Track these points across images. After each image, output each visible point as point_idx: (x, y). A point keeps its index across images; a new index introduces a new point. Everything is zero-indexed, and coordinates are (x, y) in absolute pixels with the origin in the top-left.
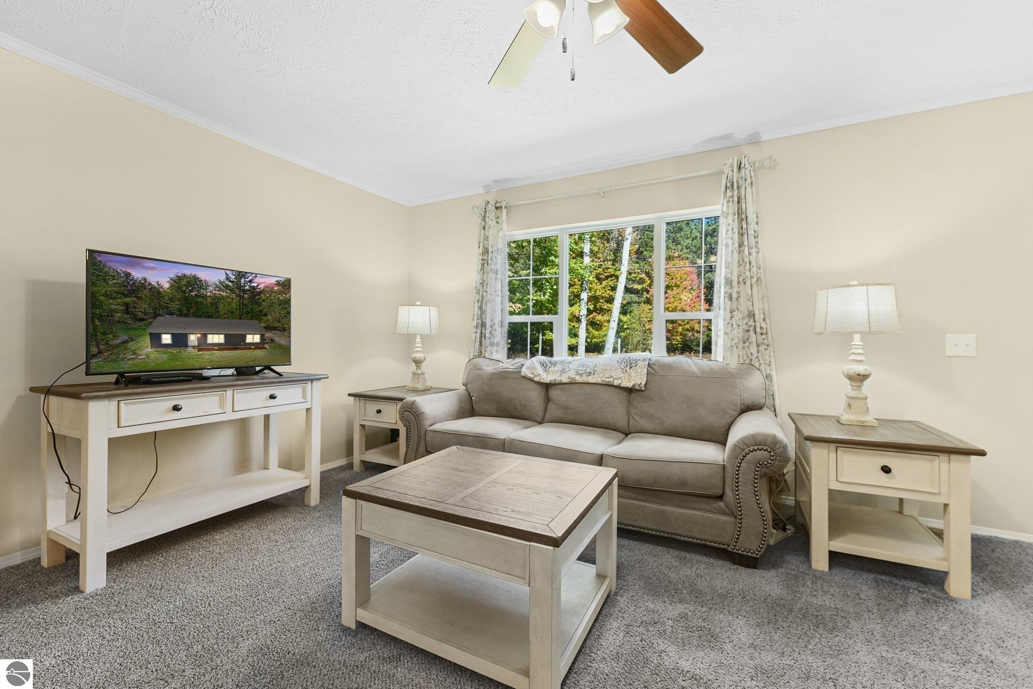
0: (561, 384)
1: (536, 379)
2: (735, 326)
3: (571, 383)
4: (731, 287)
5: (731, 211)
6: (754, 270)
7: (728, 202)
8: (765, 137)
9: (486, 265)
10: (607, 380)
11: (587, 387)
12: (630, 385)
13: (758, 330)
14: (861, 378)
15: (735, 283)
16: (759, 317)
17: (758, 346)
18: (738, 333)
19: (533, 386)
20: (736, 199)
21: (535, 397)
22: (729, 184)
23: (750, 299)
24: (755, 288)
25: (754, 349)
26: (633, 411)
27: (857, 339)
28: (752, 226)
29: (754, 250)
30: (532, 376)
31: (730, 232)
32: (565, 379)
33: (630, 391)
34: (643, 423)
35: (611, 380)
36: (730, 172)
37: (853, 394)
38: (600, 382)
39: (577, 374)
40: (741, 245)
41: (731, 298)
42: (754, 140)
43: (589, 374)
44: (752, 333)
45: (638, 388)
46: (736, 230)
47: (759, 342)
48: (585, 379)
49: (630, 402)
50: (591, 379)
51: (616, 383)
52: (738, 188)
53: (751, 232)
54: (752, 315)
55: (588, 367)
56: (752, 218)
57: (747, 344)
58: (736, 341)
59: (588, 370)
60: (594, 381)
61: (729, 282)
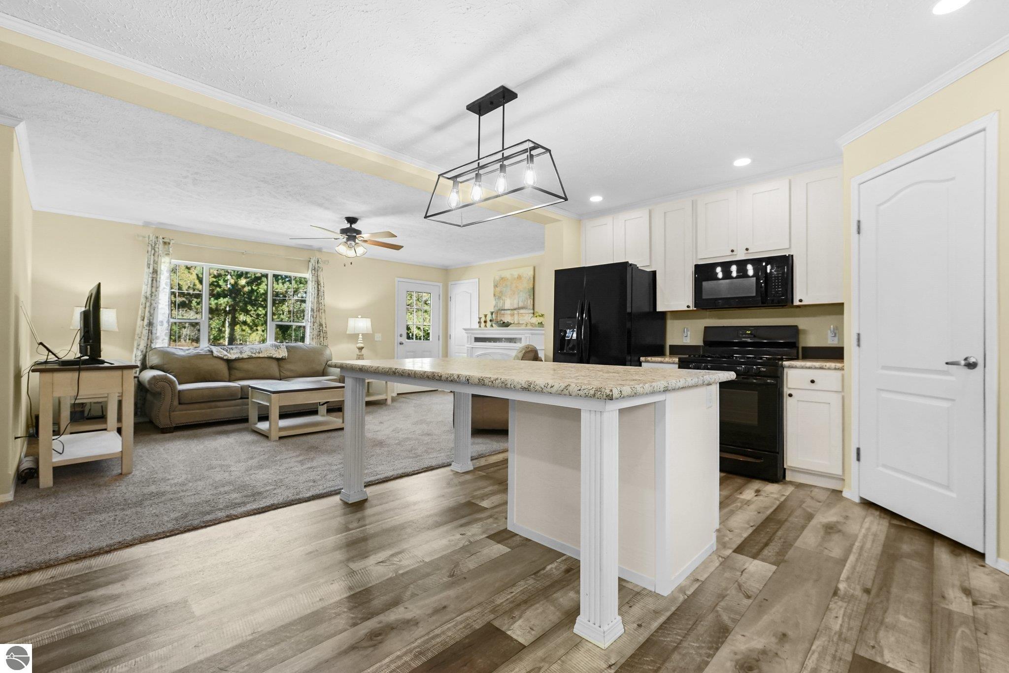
0: (243, 359)
1: (225, 358)
2: (315, 329)
3: (249, 358)
4: (314, 312)
5: (314, 280)
6: (323, 306)
7: (313, 275)
8: (324, 250)
9: (154, 281)
10: (269, 355)
11: (259, 359)
12: (280, 357)
13: (324, 331)
14: (361, 349)
15: (315, 311)
16: (324, 326)
17: (324, 338)
18: (315, 332)
19: (222, 362)
20: (316, 275)
21: (223, 367)
22: (313, 268)
23: (320, 318)
24: (323, 314)
25: (322, 339)
26: (281, 369)
27: (360, 336)
28: (322, 288)
29: (323, 298)
30: (222, 356)
31: (313, 289)
32: (245, 356)
33: (278, 360)
34: (289, 374)
35: (271, 355)
36: (314, 263)
37: (360, 354)
38: (266, 356)
39: (252, 353)
40: (318, 294)
41: (313, 317)
42: (320, 250)
43: (259, 353)
44: (322, 332)
45: (284, 358)
46: (316, 288)
47: (324, 336)
48: (257, 355)
49: (279, 366)
50: (261, 355)
51: (274, 356)
52: (317, 270)
53: (322, 291)
54: (321, 325)
55: (256, 350)
56: (322, 285)
57: (319, 337)
58: (315, 336)
59: (258, 351)
60: (263, 356)
61: (312, 310)
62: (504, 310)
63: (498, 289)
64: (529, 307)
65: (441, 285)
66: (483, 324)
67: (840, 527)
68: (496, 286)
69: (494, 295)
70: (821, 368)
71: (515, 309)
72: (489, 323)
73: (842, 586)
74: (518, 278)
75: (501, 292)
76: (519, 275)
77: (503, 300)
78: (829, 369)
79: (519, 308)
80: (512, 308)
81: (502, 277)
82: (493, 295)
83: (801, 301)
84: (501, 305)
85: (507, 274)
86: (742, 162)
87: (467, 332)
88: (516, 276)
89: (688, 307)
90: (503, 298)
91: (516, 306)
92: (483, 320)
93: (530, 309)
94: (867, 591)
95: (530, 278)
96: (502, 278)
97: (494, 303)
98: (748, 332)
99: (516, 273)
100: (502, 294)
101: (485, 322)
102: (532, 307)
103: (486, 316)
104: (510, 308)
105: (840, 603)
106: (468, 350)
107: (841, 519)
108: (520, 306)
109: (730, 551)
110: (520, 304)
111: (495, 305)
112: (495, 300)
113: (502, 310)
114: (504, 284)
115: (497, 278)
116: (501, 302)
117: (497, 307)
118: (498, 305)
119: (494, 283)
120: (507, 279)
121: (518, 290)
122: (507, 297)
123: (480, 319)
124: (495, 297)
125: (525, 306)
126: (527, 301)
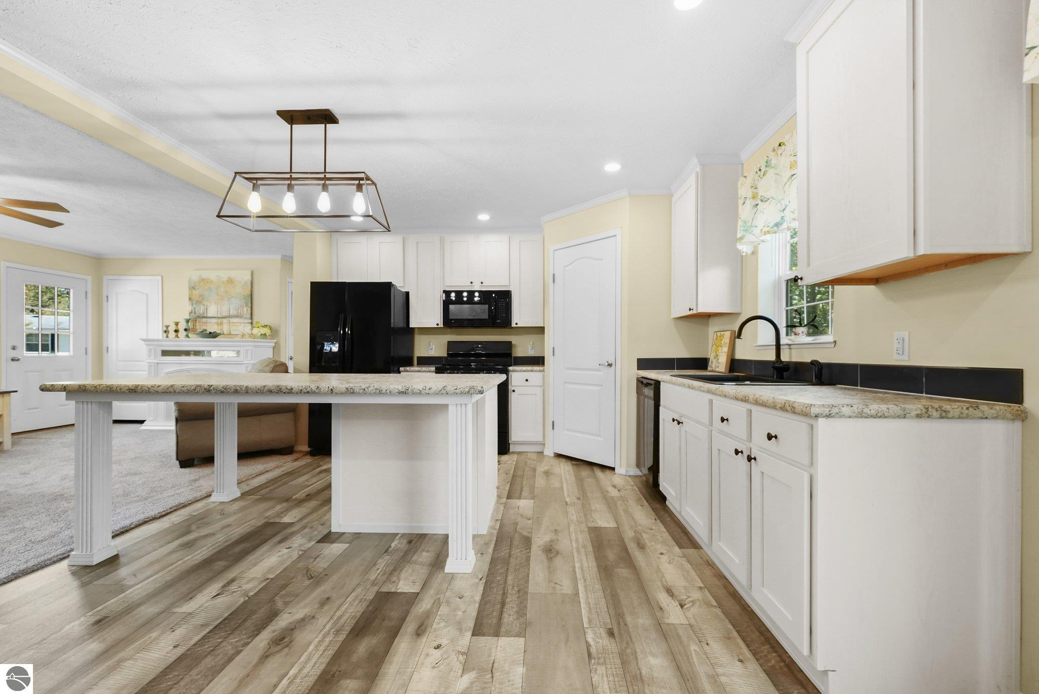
62: (207, 317)
63: (196, 293)
64: (245, 316)
65: (89, 278)
66: (172, 334)
67: (552, 472)
68: (192, 288)
69: (190, 299)
70: (532, 371)
71: (224, 318)
72: (182, 333)
73: (568, 500)
74: (228, 281)
75: (201, 296)
76: (229, 278)
77: (204, 305)
78: (536, 371)
79: (229, 317)
80: (219, 316)
81: (203, 278)
82: (188, 299)
83: (516, 324)
85: (212, 275)
86: (484, 217)
87: (146, 343)
88: (225, 279)
89: (438, 325)
90: (206, 303)
91: (225, 314)
92: (172, 328)
93: (246, 318)
94: (579, 499)
95: (246, 283)
96: (203, 280)
97: (189, 308)
98: (480, 346)
99: (225, 275)
100: (203, 298)
101: (176, 331)
102: (249, 316)
103: (177, 324)
104: (216, 316)
105: (571, 508)
106: (150, 366)
107: (550, 467)
108: (231, 314)
109: (505, 499)
110: (231, 312)
111: (192, 311)
112: (192, 305)
113: (204, 317)
114: (206, 287)
115: (195, 278)
116: (202, 307)
117: (195, 313)
118: (197, 311)
119: (189, 284)
120: (211, 281)
121: (229, 295)
122: (211, 302)
123: (167, 327)
124: (192, 301)
125: (239, 314)
126: (242, 309)
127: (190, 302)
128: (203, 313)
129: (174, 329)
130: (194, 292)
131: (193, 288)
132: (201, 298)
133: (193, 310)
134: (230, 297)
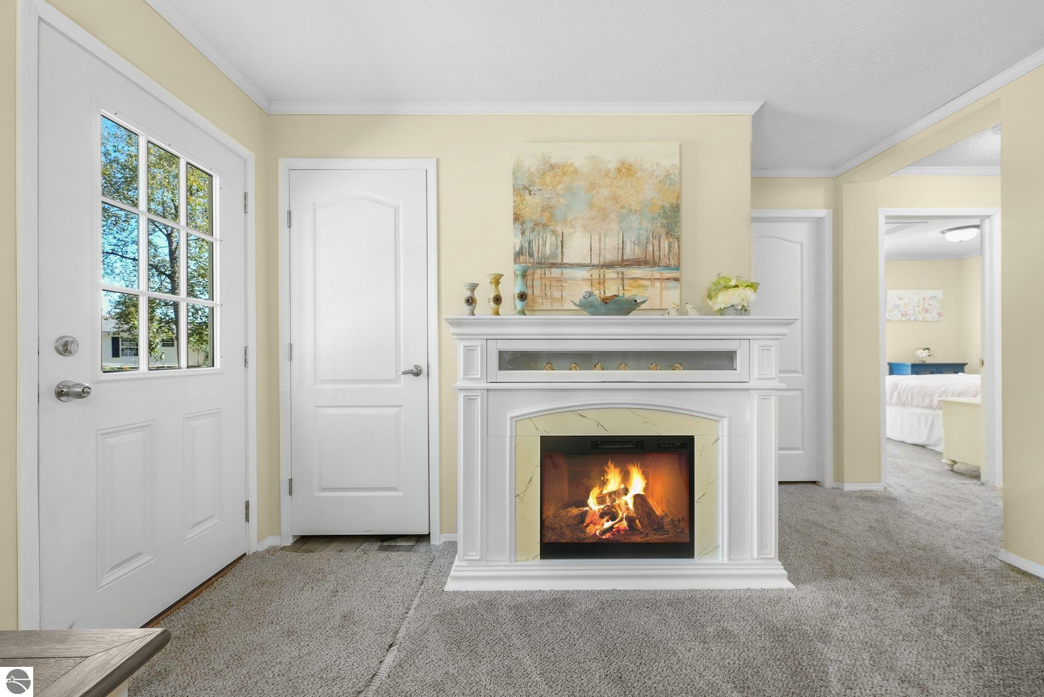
62: (562, 265)
64: (664, 261)
68: (523, 189)
69: (517, 218)
71: (610, 265)
72: (510, 303)
74: (619, 171)
75: (547, 208)
76: (623, 163)
77: (554, 233)
79: (625, 263)
80: (595, 261)
81: (552, 162)
82: (512, 217)
84: (548, 251)
88: (613, 165)
90: (559, 229)
91: (610, 256)
92: (484, 295)
95: (668, 176)
96: (552, 167)
97: (512, 242)
100: (552, 215)
101: (497, 299)
102: (673, 261)
103: (497, 280)
104: (588, 262)
108: (628, 254)
110: (629, 249)
111: (521, 248)
112: (523, 233)
113: (554, 265)
114: (561, 186)
115: (531, 163)
116: (550, 240)
117: (531, 255)
118: (535, 248)
119: (515, 178)
120: (576, 171)
121: (622, 207)
122: (572, 226)
123: (473, 287)
124: (523, 223)
125: (649, 257)
126: (656, 242)
127: (518, 225)
128: (553, 255)
129: (492, 295)
130: (528, 197)
131: (525, 188)
132: (546, 215)
133: (527, 245)
134: (625, 211)
